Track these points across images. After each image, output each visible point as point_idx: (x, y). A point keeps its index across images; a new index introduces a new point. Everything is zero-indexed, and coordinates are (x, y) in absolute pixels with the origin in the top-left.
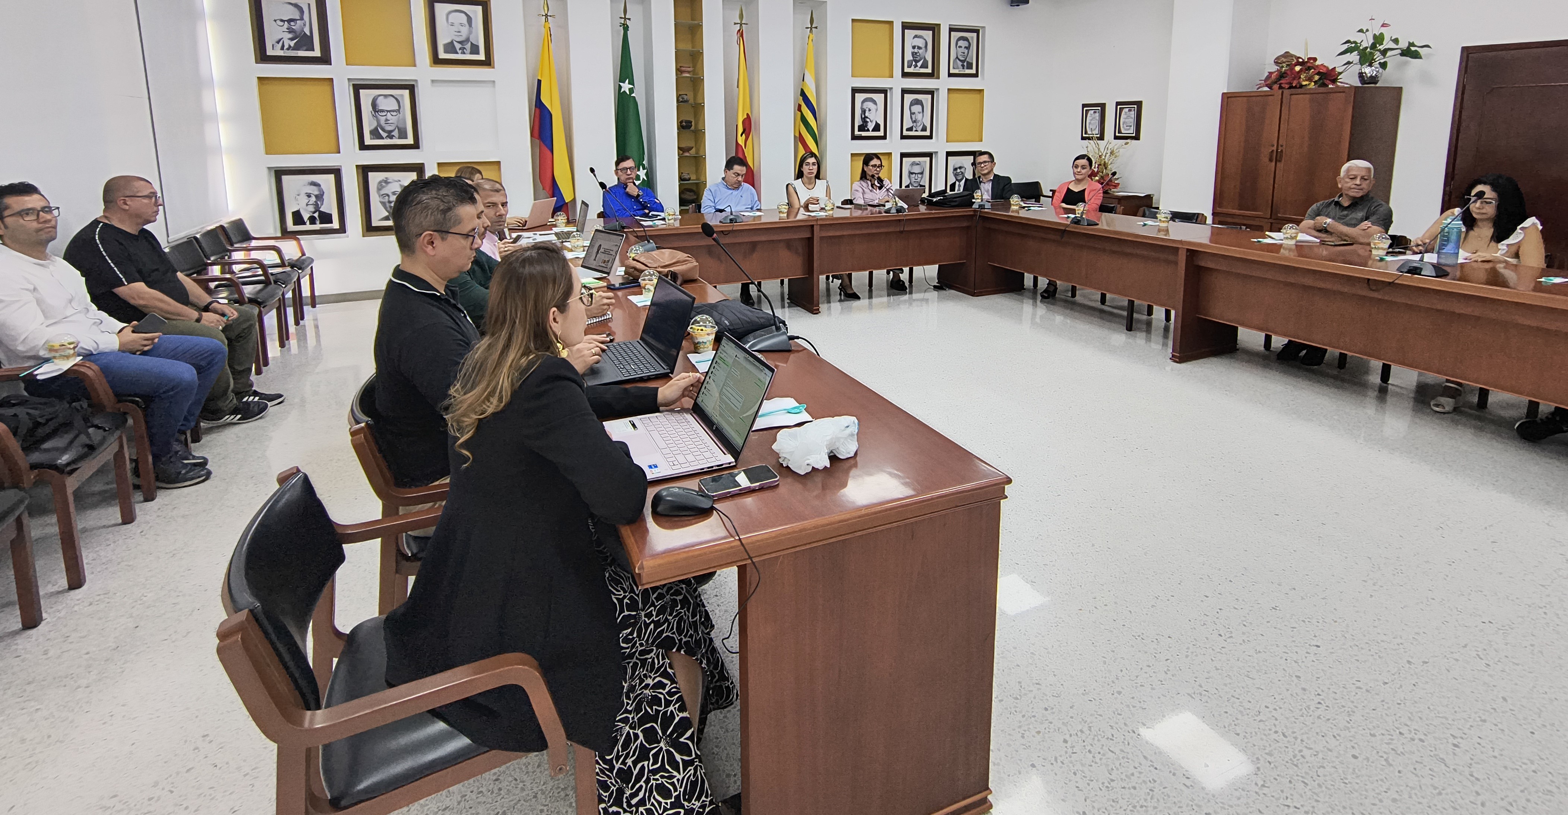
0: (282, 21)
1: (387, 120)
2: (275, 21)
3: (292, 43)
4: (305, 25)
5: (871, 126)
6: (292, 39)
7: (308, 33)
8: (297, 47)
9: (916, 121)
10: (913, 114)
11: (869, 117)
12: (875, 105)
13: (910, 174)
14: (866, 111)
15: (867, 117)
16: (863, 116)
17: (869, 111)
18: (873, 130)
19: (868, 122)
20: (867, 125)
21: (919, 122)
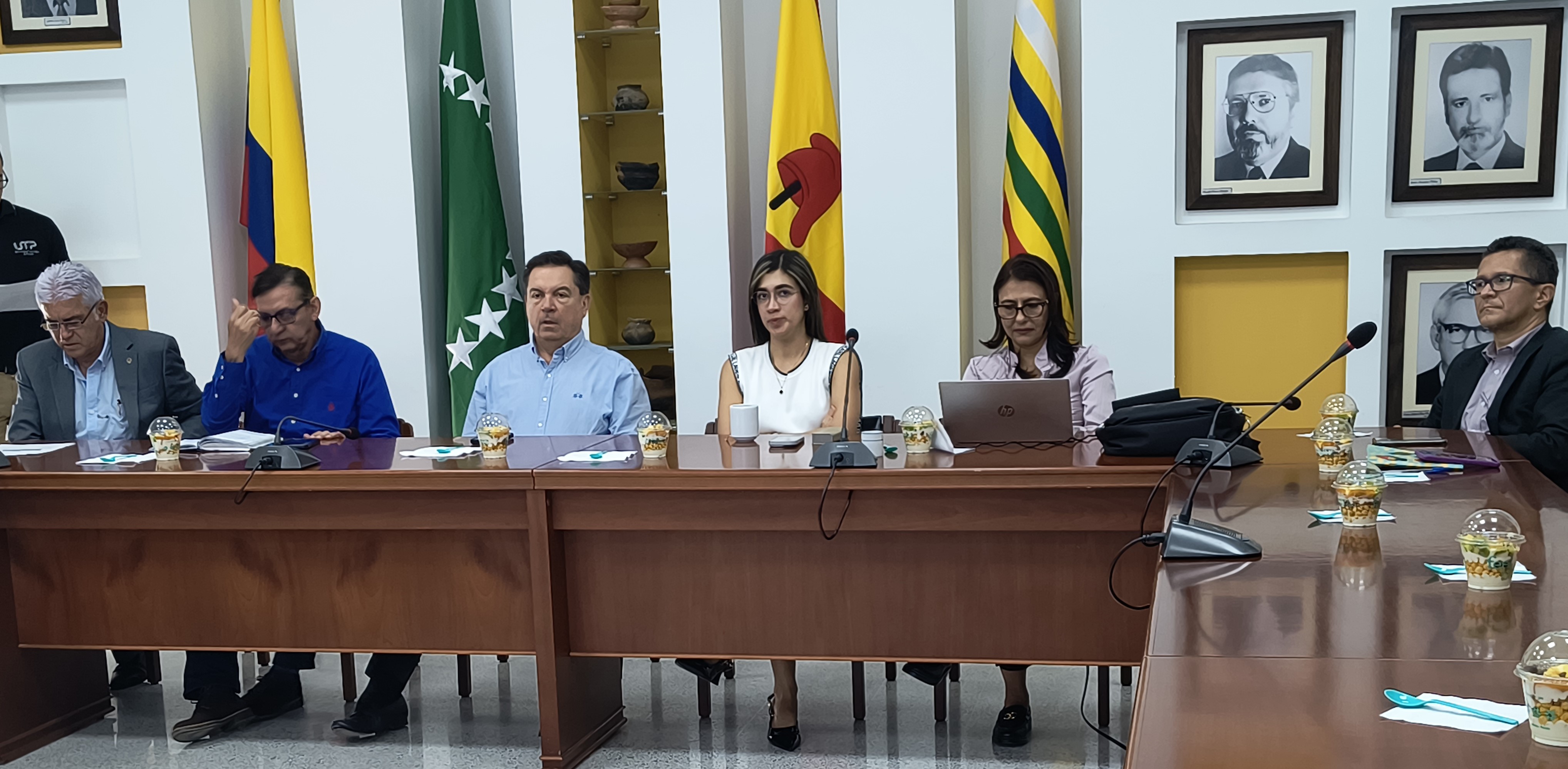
5: (1269, 158)
9: (1475, 129)
10: (1459, 105)
11: (1259, 125)
12: (1287, 81)
13: (1443, 328)
14: (1249, 105)
15: (1253, 128)
16: (1237, 125)
17: (1261, 104)
18: (1279, 173)
19: (1258, 144)
20: (1255, 157)
21: (1487, 133)
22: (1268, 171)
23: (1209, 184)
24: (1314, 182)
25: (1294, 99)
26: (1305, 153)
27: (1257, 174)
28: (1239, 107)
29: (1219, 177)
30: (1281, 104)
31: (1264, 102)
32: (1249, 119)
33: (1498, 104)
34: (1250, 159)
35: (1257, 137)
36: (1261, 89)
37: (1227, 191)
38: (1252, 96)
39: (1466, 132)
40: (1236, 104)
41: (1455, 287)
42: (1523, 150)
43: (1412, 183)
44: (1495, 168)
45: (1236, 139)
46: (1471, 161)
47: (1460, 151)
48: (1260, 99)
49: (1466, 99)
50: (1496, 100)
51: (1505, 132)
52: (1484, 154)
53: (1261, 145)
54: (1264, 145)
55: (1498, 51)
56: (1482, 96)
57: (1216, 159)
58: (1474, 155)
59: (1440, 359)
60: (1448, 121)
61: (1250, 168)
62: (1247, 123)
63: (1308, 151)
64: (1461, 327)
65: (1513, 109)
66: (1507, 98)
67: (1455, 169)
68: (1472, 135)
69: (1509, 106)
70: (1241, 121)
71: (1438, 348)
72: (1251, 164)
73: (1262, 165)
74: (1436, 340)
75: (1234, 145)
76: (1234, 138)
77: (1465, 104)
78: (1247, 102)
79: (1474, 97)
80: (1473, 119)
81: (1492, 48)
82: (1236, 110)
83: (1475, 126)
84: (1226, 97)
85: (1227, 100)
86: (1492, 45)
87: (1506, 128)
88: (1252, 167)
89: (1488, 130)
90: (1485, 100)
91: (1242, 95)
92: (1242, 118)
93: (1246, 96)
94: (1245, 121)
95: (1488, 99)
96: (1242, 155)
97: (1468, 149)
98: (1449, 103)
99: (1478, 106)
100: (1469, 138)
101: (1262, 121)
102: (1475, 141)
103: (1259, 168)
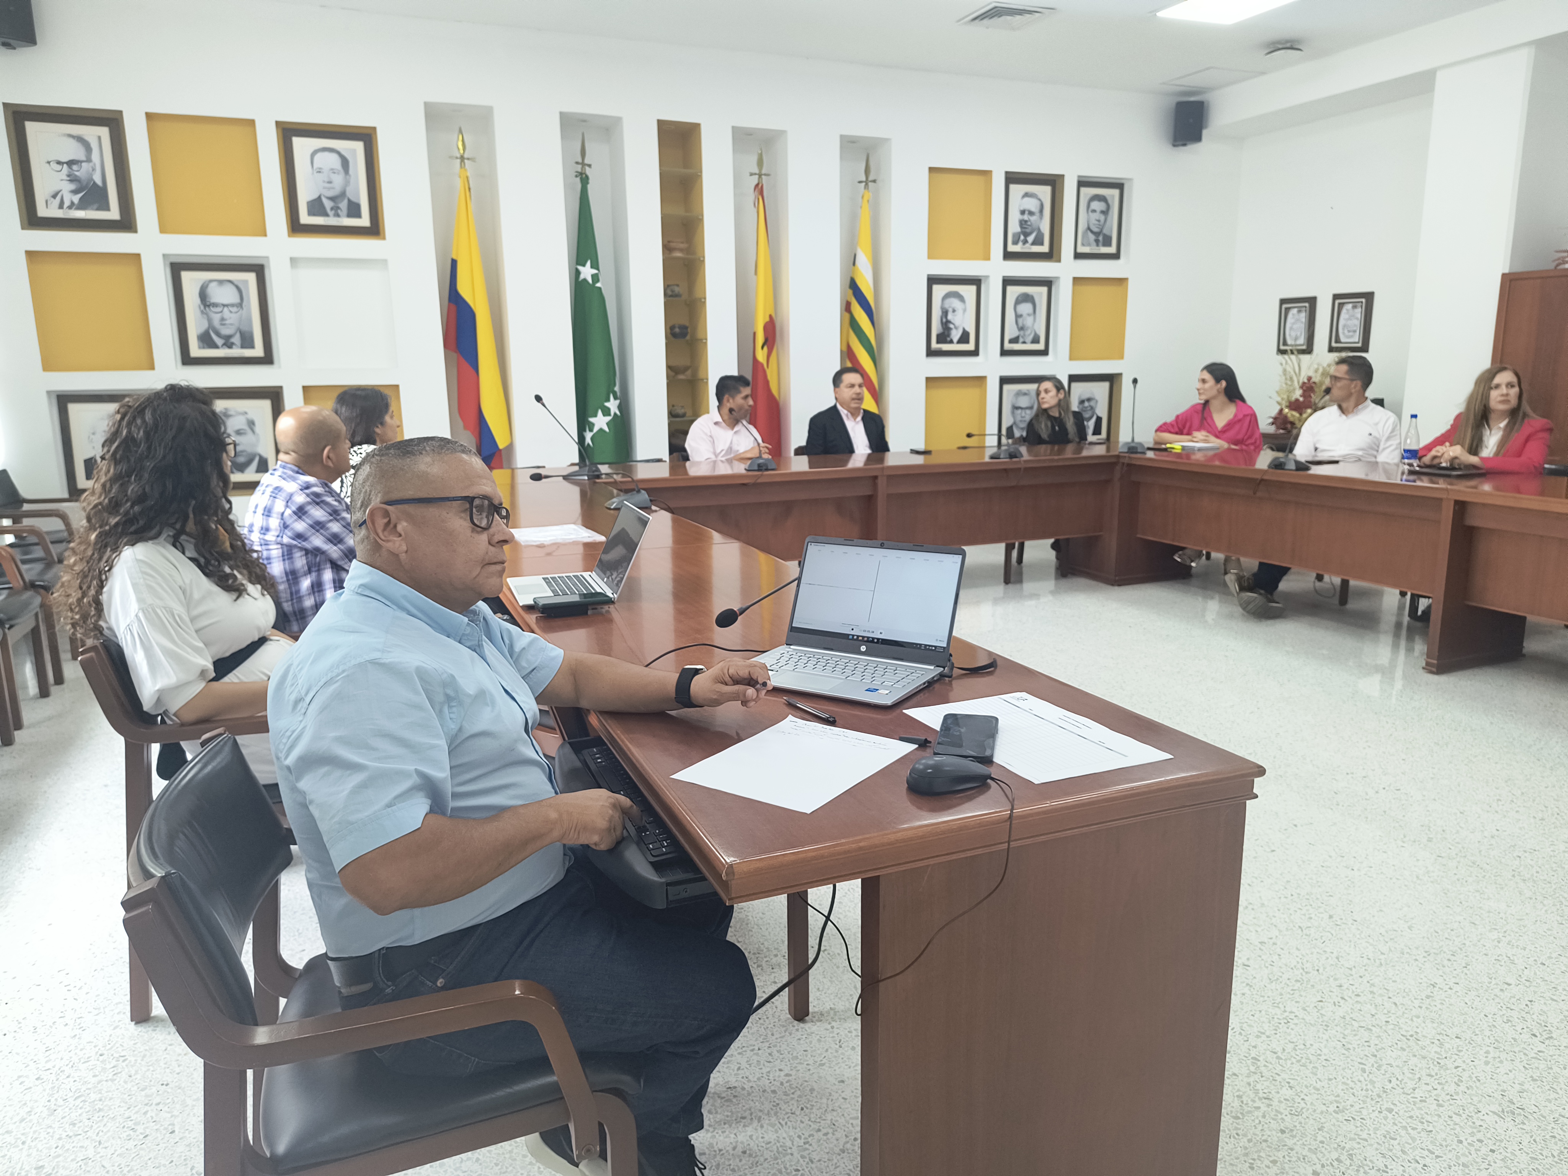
0: (59, 163)
1: (223, 319)
2: (49, 163)
3: (76, 199)
4: (94, 170)
5: (956, 335)
6: (75, 192)
7: (99, 182)
8: (82, 206)
9: (1025, 326)
10: (1020, 317)
11: (952, 321)
12: (962, 303)
13: (1014, 408)
14: (949, 312)
15: (950, 322)
16: (944, 320)
17: (952, 312)
18: (959, 342)
19: (952, 328)
20: (951, 334)
21: (1028, 328)
22: (955, 340)
24: (970, 347)
25: (965, 310)
26: (968, 333)
27: (951, 342)
28: (945, 313)
29: (938, 342)
30: (959, 312)
31: (954, 311)
33: (1032, 318)
34: (949, 335)
35: (951, 326)
36: (952, 306)
37: (941, 348)
38: (950, 308)
39: (1022, 328)
40: (944, 310)
42: (1040, 335)
43: (1006, 348)
44: (1031, 343)
46: (1024, 340)
47: (1021, 335)
48: (952, 310)
49: (1022, 315)
50: (1032, 316)
51: (1034, 328)
52: (1028, 337)
54: (954, 329)
55: (1032, 296)
57: (937, 334)
58: (1025, 337)
59: (1013, 421)
60: (1016, 323)
61: (949, 339)
62: (948, 319)
63: (970, 333)
64: (1020, 407)
65: (1036, 320)
66: (1035, 315)
67: (1019, 343)
68: (1024, 329)
69: (1035, 318)
70: (946, 319)
71: (1013, 416)
72: (949, 337)
73: (953, 337)
74: (1012, 413)
75: (943, 329)
76: (943, 325)
77: (1022, 317)
78: (947, 311)
79: (1025, 315)
80: (1024, 322)
84: (941, 308)
85: (941, 310)
87: (1034, 326)
90: (1028, 315)
91: (946, 307)
92: (946, 317)
93: (948, 308)
96: (946, 333)
97: (1023, 334)
98: (1017, 316)
99: (1026, 318)
100: (1023, 331)
101: (953, 319)
102: (1025, 331)
103: (952, 339)
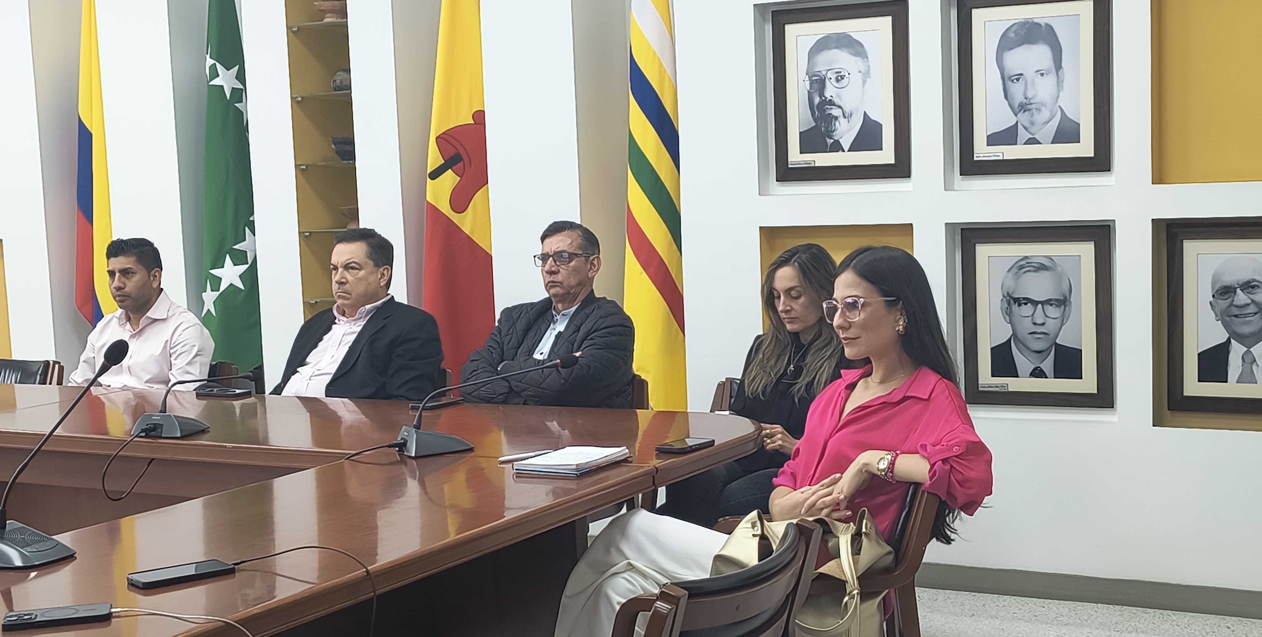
9: (1031, 104)
10: (1015, 81)
11: (836, 100)
12: (859, 59)
13: (1012, 301)
14: (827, 80)
15: (831, 103)
16: (817, 100)
17: (838, 81)
18: (857, 146)
19: (836, 118)
20: (834, 131)
21: (1043, 108)
23: (796, 157)
24: (887, 155)
25: (866, 74)
26: (878, 127)
28: (818, 84)
32: (828, 94)
33: (1051, 80)
35: (836, 112)
36: (837, 66)
37: (811, 164)
38: (829, 72)
39: (1024, 107)
40: (816, 80)
41: (1021, 260)
42: (1079, 124)
43: (977, 157)
44: (1052, 143)
45: (817, 113)
46: (1032, 136)
47: (1019, 125)
48: (836, 75)
49: (1021, 74)
50: (1049, 76)
51: (1059, 106)
52: (1041, 129)
53: (839, 119)
54: (841, 119)
55: (1049, 27)
56: (1037, 71)
57: (800, 133)
58: (1032, 131)
59: (1011, 333)
60: (1006, 97)
61: (830, 141)
62: (826, 98)
63: (881, 125)
64: (1028, 301)
65: (1066, 84)
66: (1060, 73)
67: (1016, 144)
68: (1029, 110)
69: (1063, 81)
70: (821, 97)
71: (1009, 322)
72: (831, 138)
73: (841, 138)
74: (1007, 314)
75: (815, 120)
76: (815, 113)
77: (1021, 79)
78: (825, 78)
79: (1029, 73)
80: (1030, 95)
81: (1043, 25)
82: (816, 86)
83: (1032, 101)
84: (807, 74)
85: (807, 78)
86: (1042, 22)
87: (1060, 103)
88: (832, 141)
89: (1044, 105)
90: (1039, 75)
91: (820, 72)
92: (822, 94)
93: (824, 73)
94: (824, 96)
95: (1042, 75)
96: (823, 129)
97: (1027, 125)
98: (1006, 79)
99: (1033, 81)
100: (1027, 113)
101: (838, 96)
102: (1032, 115)
103: (838, 141)
